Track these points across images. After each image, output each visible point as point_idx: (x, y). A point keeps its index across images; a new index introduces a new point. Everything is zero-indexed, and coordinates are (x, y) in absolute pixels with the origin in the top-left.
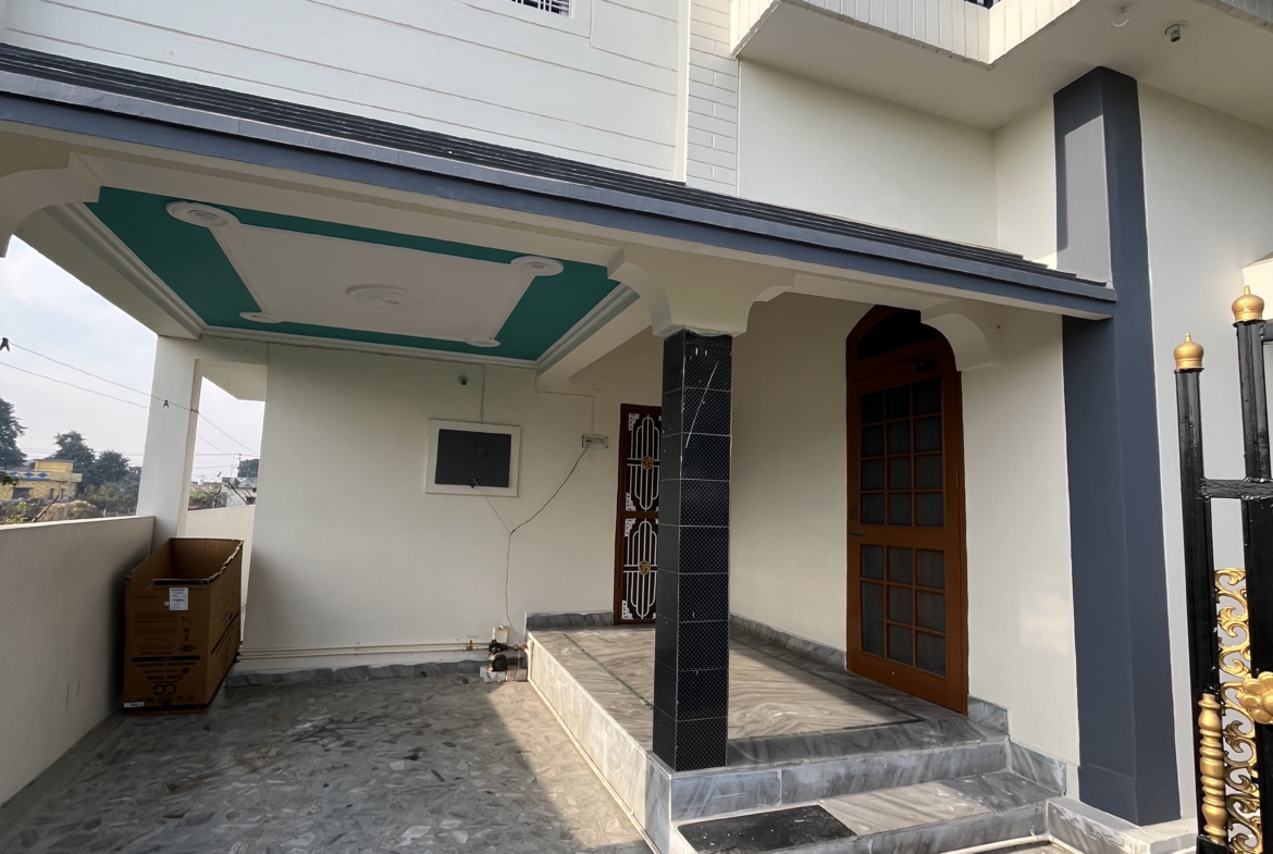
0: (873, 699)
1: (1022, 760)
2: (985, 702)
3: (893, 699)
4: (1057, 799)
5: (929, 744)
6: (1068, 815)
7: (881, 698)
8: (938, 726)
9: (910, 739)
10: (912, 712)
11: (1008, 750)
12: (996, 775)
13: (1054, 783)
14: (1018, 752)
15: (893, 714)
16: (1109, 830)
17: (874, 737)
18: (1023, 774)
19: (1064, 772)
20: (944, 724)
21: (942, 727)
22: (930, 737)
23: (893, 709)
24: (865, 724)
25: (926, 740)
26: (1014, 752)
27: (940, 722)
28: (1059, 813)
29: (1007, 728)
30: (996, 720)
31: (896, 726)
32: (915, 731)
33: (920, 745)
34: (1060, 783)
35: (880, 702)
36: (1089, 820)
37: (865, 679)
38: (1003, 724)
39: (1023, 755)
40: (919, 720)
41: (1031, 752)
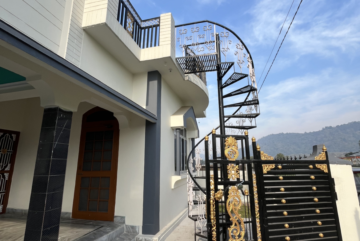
0: (86, 224)
1: (128, 229)
2: (119, 216)
3: (91, 223)
4: (137, 235)
5: (110, 232)
6: (141, 238)
7: (88, 223)
8: (108, 226)
9: (104, 232)
10: (99, 225)
11: (125, 227)
12: (123, 235)
13: (136, 231)
14: (128, 227)
15: (94, 227)
16: (150, 238)
17: (94, 235)
18: (128, 233)
19: (139, 228)
20: (109, 225)
21: (109, 226)
22: (108, 230)
23: (94, 226)
24: (89, 232)
25: (108, 231)
26: (126, 227)
27: (108, 225)
28: (139, 239)
29: (125, 222)
30: (122, 220)
31: (98, 230)
32: (103, 230)
33: (107, 233)
34: (138, 231)
35: (88, 225)
36: (145, 238)
37: (79, 220)
38: (124, 221)
39: (129, 227)
40: (102, 226)
41: (131, 226)
